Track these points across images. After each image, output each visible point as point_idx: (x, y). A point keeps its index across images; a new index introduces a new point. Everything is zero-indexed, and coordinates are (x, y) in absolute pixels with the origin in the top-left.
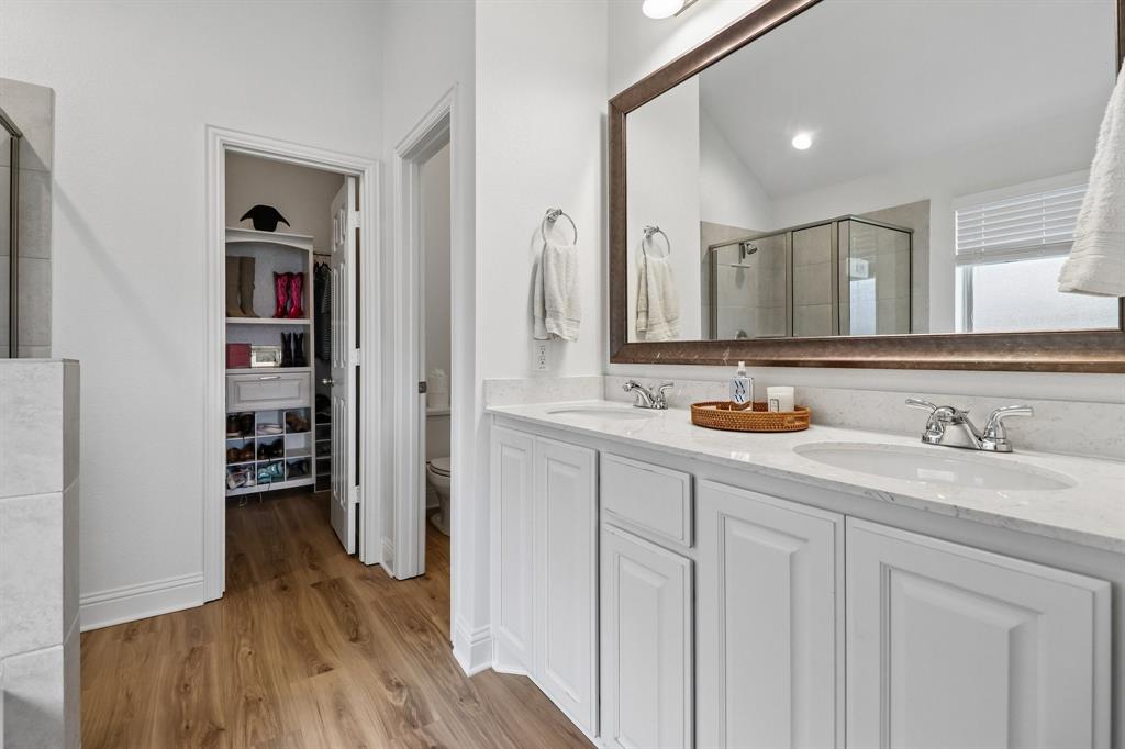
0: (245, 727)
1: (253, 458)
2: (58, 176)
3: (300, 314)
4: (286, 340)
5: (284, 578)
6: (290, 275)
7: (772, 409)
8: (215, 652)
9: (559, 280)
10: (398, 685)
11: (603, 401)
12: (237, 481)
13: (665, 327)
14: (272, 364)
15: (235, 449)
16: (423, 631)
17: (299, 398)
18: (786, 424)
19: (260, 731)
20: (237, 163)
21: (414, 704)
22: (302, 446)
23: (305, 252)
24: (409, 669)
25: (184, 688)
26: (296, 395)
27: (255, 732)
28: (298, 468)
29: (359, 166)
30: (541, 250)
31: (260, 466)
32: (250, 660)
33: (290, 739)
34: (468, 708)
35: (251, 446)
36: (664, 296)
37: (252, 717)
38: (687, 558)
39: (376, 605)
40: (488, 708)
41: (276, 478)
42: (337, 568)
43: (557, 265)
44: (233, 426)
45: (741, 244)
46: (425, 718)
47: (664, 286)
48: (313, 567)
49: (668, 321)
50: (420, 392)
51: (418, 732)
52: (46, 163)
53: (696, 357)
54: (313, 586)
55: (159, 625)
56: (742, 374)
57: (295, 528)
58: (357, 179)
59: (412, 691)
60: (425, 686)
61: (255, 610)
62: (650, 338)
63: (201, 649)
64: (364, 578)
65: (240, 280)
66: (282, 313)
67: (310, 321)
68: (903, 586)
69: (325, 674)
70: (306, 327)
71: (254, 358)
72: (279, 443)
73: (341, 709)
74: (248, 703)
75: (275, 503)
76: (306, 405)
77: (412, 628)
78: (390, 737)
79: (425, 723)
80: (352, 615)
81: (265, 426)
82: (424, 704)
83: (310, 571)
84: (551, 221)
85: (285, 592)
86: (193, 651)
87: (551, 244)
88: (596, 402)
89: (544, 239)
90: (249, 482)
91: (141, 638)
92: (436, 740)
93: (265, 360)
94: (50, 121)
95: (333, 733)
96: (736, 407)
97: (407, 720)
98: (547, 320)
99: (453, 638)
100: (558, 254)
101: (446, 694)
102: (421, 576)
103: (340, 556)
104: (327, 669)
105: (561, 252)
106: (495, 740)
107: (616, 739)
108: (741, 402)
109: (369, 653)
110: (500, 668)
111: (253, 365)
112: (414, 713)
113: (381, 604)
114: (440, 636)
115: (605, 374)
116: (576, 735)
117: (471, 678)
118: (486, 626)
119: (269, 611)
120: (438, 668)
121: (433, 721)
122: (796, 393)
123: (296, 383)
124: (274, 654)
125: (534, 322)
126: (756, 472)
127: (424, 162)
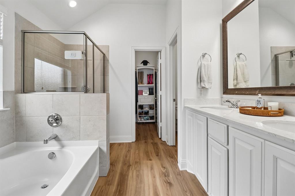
0: (135, 166)
1: (143, 115)
2: (110, 61)
3: (152, 83)
4: (149, 89)
5: (146, 140)
6: (150, 75)
7: (269, 109)
8: (132, 151)
9: (205, 72)
10: (164, 167)
11: (221, 105)
12: (140, 119)
13: (244, 83)
14: (147, 94)
15: (140, 112)
16: (172, 158)
17: (152, 102)
18: (270, 114)
19: (137, 168)
20: (137, 53)
21: (167, 172)
22: (153, 113)
23: (153, 69)
24: (167, 165)
25: (126, 156)
26: (151, 101)
27: (136, 167)
28: (152, 118)
29: (161, 49)
30: (200, 65)
31: (145, 116)
32: (138, 154)
33: (142, 171)
34: (179, 177)
35: (143, 112)
36: (243, 74)
37: (136, 165)
38: (227, 148)
39: (163, 150)
40: (183, 179)
41: (148, 119)
42: (156, 140)
43: (204, 68)
44: (140, 108)
45: (291, 52)
46: (168, 176)
47: (243, 71)
48: (152, 139)
49: (245, 82)
50: (174, 101)
51: (166, 178)
52: (108, 59)
53: (248, 93)
54: (151, 143)
55: (124, 144)
56: (260, 98)
57: (150, 131)
58: (160, 52)
59: (167, 170)
60: (170, 169)
61: (140, 146)
62: (238, 87)
63: (130, 150)
64: (162, 144)
65: (141, 77)
66: (149, 83)
67: (154, 85)
68: (280, 164)
69: (150, 161)
70: (153, 86)
71: (143, 93)
72: (148, 112)
73: (152, 168)
74: (136, 162)
75: (147, 125)
76: (153, 104)
77: (170, 157)
78: (160, 177)
79: (168, 177)
80: (158, 151)
81: (146, 108)
82: (169, 173)
83: (151, 140)
84: (204, 56)
85: (146, 143)
86: (129, 150)
87: (203, 62)
88: (218, 105)
89: (201, 62)
90: (142, 120)
91: (121, 146)
92: (169, 180)
93: (146, 93)
94: (109, 51)
95: (149, 172)
96: (257, 108)
97: (164, 175)
98: (201, 83)
99: (178, 161)
100: (205, 65)
101: (174, 173)
102: (174, 146)
103: (158, 138)
104: (151, 160)
105: (205, 64)
106: (184, 186)
107: (211, 194)
108: (259, 107)
109: (160, 159)
110: (188, 171)
111: (143, 95)
112: (166, 174)
113: (164, 150)
114: (176, 160)
115: (222, 98)
116: (204, 191)
117: (181, 171)
118: (185, 160)
119: (142, 146)
120: (174, 167)
121: (170, 177)
122: (279, 104)
123: (151, 99)
124: (142, 155)
125: (198, 84)
126: (241, 125)
127: (175, 46)
